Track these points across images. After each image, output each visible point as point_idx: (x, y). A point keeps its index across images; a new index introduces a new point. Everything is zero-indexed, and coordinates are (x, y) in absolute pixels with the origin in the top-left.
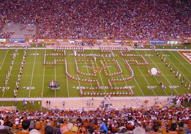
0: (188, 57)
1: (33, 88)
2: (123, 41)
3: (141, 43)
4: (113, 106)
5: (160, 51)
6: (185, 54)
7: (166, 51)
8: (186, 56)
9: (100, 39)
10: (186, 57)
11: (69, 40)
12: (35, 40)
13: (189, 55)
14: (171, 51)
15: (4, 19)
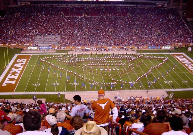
0: (179, 58)
1: (58, 84)
2: (127, 47)
3: (142, 48)
4: (121, 97)
5: (157, 54)
6: (176, 56)
7: (162, 54)
8: (177, 57)
9: (110, 46)
10: (177, 59)
11: (86, 47)
12: (60, 48)
13: (180, 57)
14: (165, 54)
15: (35, 32)
